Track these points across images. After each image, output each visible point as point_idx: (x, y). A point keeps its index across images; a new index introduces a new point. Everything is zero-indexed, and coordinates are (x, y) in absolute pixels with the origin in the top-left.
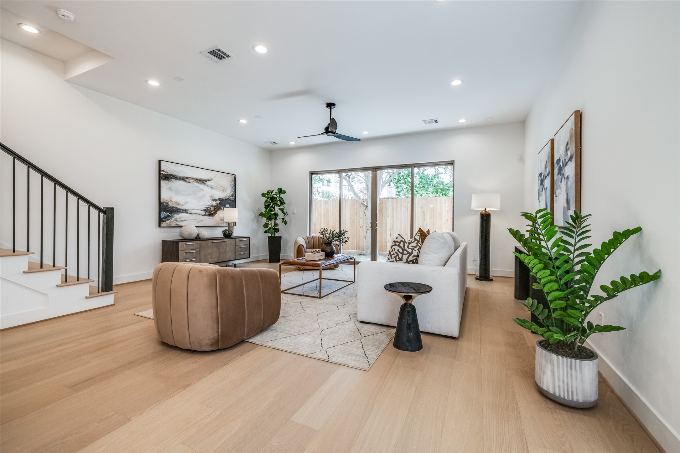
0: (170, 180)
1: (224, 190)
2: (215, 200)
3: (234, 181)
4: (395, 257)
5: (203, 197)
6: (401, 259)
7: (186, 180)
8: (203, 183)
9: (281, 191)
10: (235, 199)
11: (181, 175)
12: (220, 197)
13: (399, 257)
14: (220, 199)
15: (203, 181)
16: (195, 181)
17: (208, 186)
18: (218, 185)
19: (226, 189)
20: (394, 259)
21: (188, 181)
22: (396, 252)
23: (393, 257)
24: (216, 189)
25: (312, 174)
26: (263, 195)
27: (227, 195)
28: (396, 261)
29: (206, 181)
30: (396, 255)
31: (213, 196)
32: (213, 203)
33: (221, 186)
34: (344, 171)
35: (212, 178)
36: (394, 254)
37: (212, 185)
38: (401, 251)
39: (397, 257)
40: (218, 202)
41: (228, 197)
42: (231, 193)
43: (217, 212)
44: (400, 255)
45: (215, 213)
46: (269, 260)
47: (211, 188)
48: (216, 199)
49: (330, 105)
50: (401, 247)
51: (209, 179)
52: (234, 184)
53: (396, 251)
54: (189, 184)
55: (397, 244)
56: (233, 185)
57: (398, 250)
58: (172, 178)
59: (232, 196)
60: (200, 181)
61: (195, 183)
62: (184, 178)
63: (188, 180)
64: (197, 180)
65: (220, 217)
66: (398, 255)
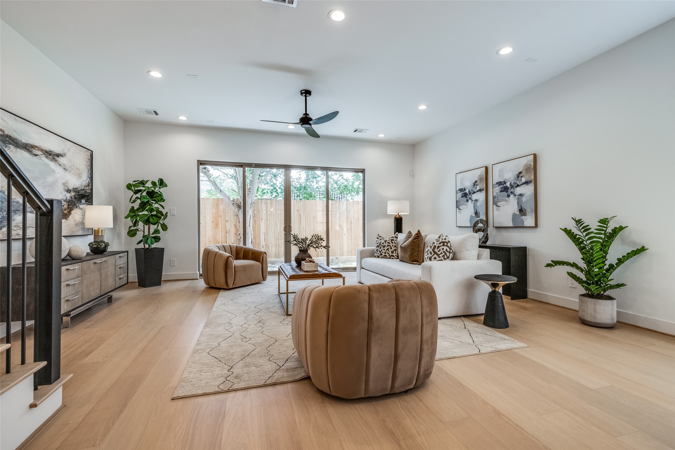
0: (8, 147)
1: (79, 175)
2: (69, 191)
3: (90, 160)
4: (443, 256)
5: (55, 185)
6: (448, 258)
7: (31, 149)
8: (54, 158)
9: (162, 183)
10: (92, 189)
11: (24, 140)
12: (74, 186)
13: (447, 255)
14: (75, 190)
15: (54, 155)
16: (44, 154)
17: (60, 165)
18: (72, 165)
19: (82, 174)
20: (442, 258)
21: (34, 153)
22: (444, 252)
23: (441, 257)
24: (70, 172)
25: (201, 163)
26: (129, 187)
27: (83, 183)
28: (444, 260)
29: (58, 155)
30: (444, 254)
31: (66, 183)
32: (67, 196)
33: (76, 168)
34: (250, 165)
35: (66, 151)
36: (442, 253)
37: (65, 165)
38: (448, 250)
39: (445, 256)
40: (73, 194)
41: (84, 187)
42: (87, 180)
43: (72, 212)
44: (448, 254)
45: (70, 213)
46: (137, 283)
47: (64, 169)
48: (70, 189)
49: (307, 93)
50: (448, 247)
51: (62, 153)
52: (90, 166)
53: (445, 250)
54: (35, 158)
55: (445, 244)
56: (89, 168)
57: (446, 250)
58: (10, 144)
59: (88, 185)
60: (50, 155)
61: (44, 158)
62: (28, 147)
63: (34, 150)
64: (47, 152)
65: (75, 220)
66: (446, 254)
